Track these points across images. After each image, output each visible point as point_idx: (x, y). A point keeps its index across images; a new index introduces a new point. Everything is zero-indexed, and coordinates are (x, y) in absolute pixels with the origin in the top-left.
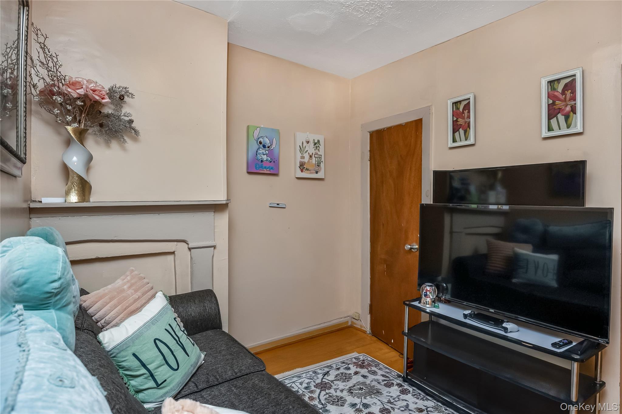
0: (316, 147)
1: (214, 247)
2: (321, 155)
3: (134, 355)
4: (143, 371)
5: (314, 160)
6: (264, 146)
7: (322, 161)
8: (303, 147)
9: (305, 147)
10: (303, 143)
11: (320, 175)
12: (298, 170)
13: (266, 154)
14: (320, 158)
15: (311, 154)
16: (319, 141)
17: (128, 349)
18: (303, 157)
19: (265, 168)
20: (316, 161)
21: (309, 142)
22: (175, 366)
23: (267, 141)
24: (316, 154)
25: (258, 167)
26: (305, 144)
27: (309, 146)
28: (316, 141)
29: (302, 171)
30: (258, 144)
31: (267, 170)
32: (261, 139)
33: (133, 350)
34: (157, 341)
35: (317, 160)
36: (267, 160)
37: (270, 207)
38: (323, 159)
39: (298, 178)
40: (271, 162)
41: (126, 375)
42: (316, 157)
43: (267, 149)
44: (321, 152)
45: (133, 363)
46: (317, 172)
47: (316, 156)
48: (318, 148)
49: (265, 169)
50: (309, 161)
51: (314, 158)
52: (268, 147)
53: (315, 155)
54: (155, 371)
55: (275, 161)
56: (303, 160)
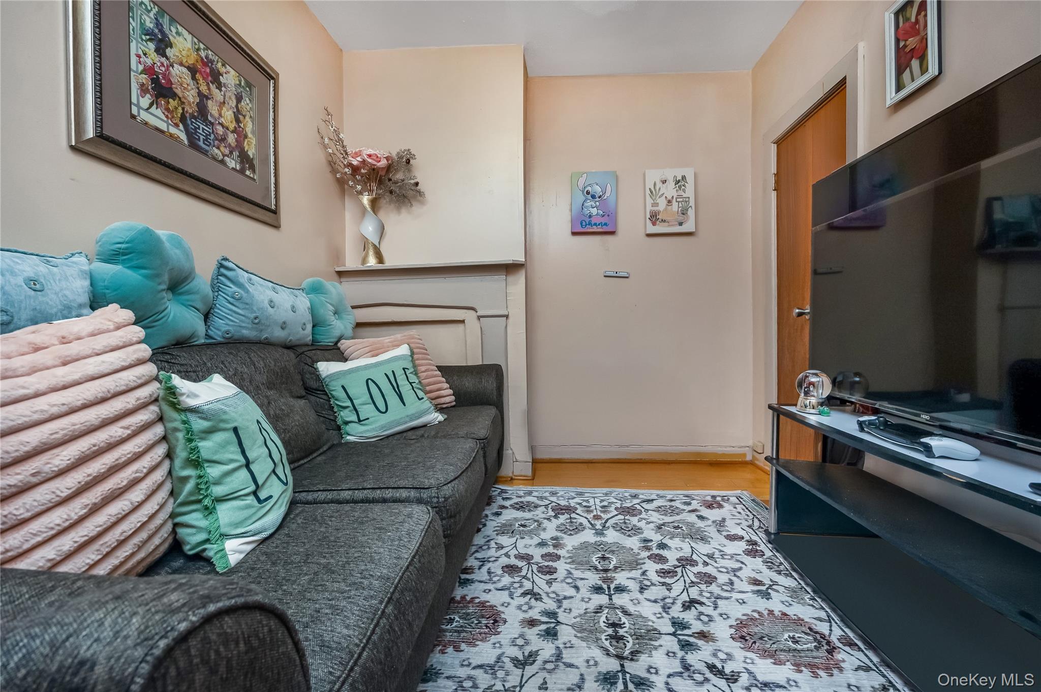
0: (680, 187)
1: (507, 317)
2: (689, 198)
3: (343, 387)
4: (349, 404)
5: (675, 206)
6: (593, 197)
7: (691, 206)
8: (655, 190)
9: (660, 189)
10: (655, 184)
11: (689, 227)
12: (649, 223)
13: (596, 207)
14: (686, 202)
15: (669, 198)
16: (684, 178)
17: (339, 380)
18: (655, 204)
19: (595, 224)
20: (679, 207)
21: (666, 181)
22: (383, 409)
23: (598, 190)
24: (680, 196)
25: (584, 224)
26: (659, 185)
27: (667, 187)
28: (679, 178)
29: (654, 224)
30: (584, 195)
31: (598, 227)
32: (589, 188)
33: (343, 382)
34: (370, 382)
35: (680, 205)
36: (597, 214)
37: (605, 276)
38: (692, 203)
39: (649, 235)
40: (603, 216)
41: (338, 405)
42: (679, 202)
43: (598, 199)
44: (689, 192)
45: (340, 394)
46: (681, 224)
47: (678, 200)
48: (683, 187)
49: (595, 227)
50: (666, 209)
51: (675, 204)
52: (599, 197)
53: (676, 198)
54: (360, 407)
55: (610, 214)
56: (655, 209)
